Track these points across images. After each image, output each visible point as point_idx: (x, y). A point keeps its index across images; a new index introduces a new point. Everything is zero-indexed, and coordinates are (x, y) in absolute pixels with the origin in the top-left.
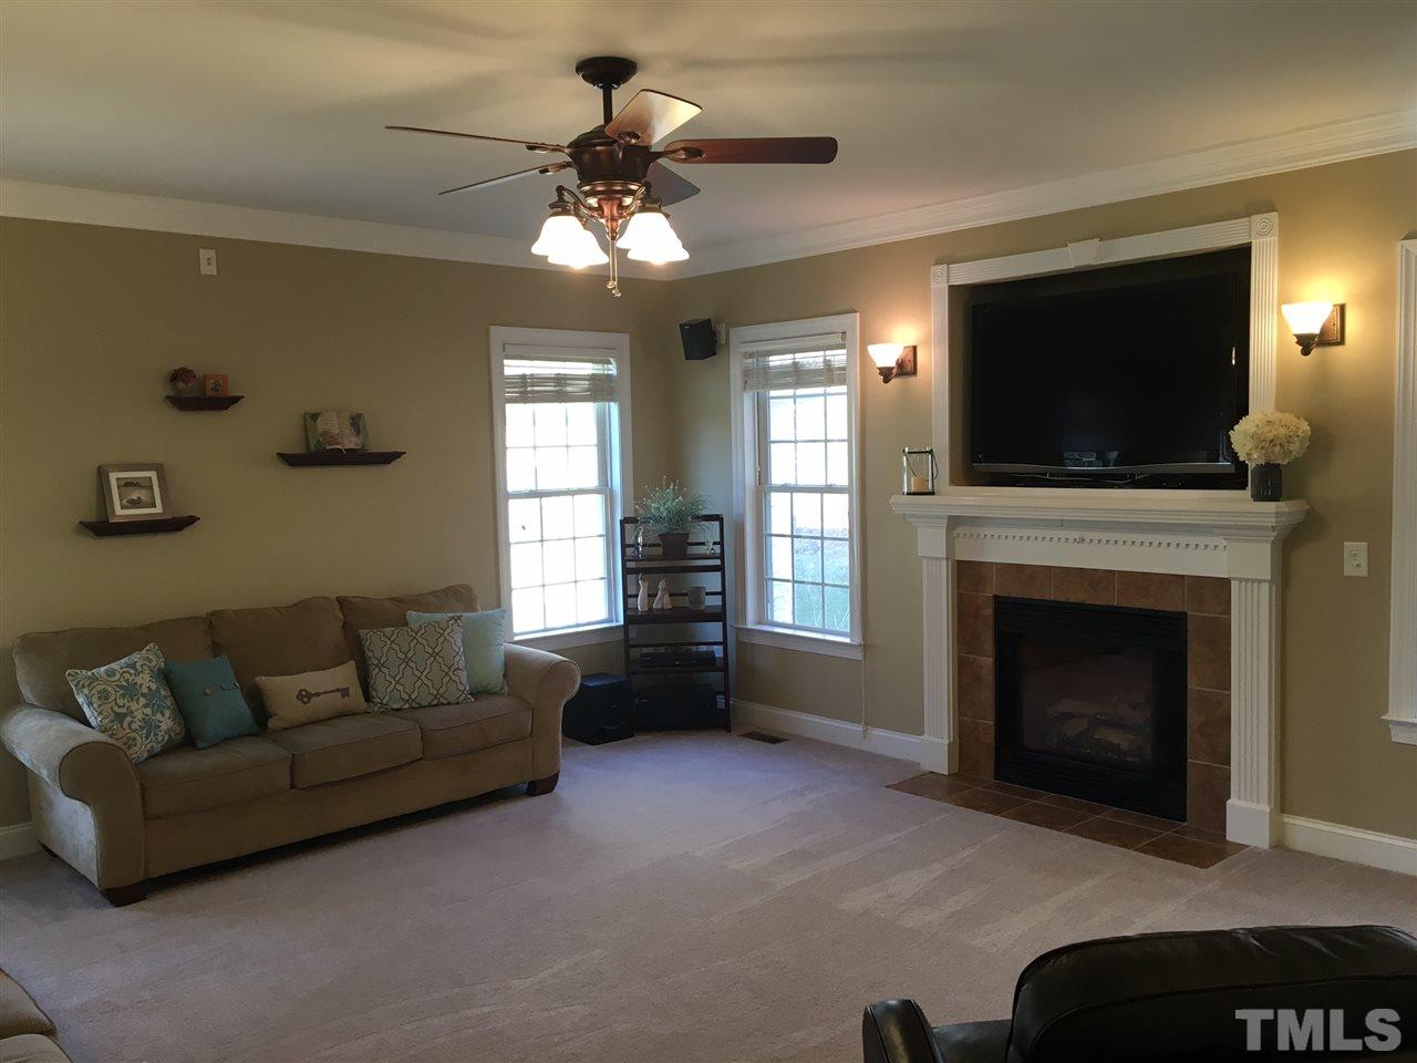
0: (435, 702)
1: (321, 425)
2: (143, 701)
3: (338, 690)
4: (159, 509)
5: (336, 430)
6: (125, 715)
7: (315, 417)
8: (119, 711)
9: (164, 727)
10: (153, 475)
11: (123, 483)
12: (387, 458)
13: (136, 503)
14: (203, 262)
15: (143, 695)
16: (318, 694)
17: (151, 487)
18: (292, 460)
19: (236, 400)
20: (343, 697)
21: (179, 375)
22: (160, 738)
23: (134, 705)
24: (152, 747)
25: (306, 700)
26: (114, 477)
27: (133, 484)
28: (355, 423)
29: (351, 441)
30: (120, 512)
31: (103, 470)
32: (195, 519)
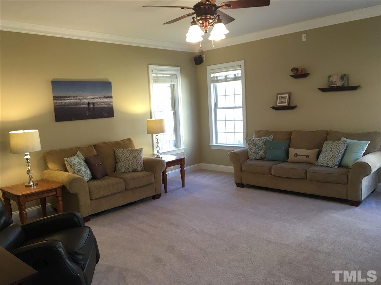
0: (327, 166)
1: (331, 79)
2: (257, 147)
3: (306, 156)
4: (286, 104)
5: (334, 81)
6: (252, 149)
7: (330, 76)
8: (251, 148)
9: (260, 154)
11: (280, 97)
12: (355, 88)
13: (282, 102)
14: (303, 37)
15: (257, 146)
16: (299, 155)
17: (286, 98)
18: (323, 90)
19: (308, 74)
20: (307, 158)
21: (294, 69)
22: (258, 156)
23: (254, 148)
24: (255, 157)
25: (296, 156)
27: (282, 98)
28: (342, 78)
29: (339, 84)
30: (278, 104)
31: (278, 94)
32: (296, 106)
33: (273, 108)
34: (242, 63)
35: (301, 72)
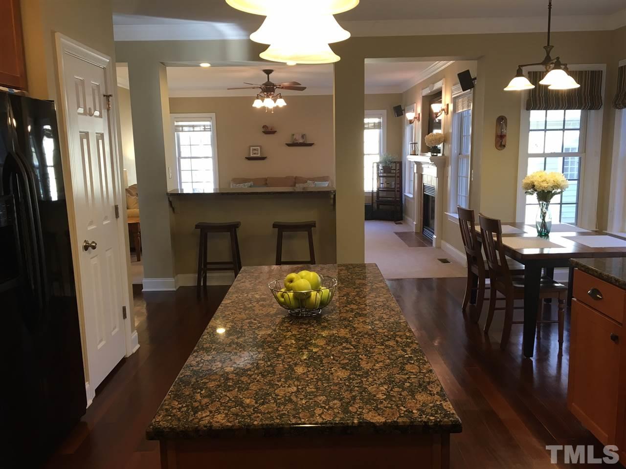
1: (294, 137)
4: (259, 155)
5: (297, 138)
7: (293, 135)
10: (259, 148)
11: (253, 149)
12: (311, 145)
13: (255, 154)
17: (258, 150)
18: (289, 145)
19: (276, 132)
21: (264, 127)
26: (251, 148)
27: (255, 150)
28: (303, 136)
29: (301, 141)
30: (252, 155)
31: (250, 147)
32: (266, 157)
33: (247, 158)
34: (213, 115)
35: (271, 129)
